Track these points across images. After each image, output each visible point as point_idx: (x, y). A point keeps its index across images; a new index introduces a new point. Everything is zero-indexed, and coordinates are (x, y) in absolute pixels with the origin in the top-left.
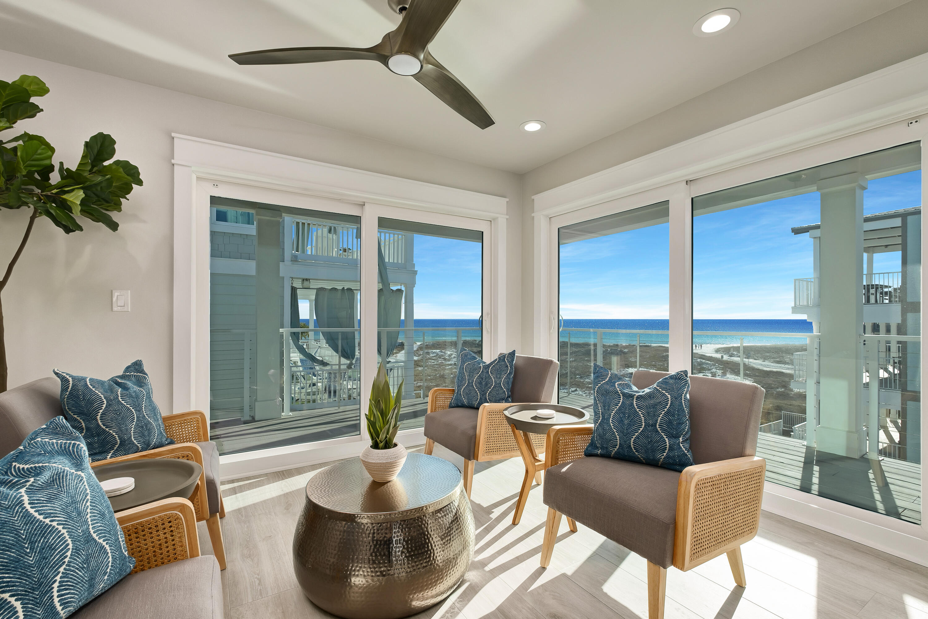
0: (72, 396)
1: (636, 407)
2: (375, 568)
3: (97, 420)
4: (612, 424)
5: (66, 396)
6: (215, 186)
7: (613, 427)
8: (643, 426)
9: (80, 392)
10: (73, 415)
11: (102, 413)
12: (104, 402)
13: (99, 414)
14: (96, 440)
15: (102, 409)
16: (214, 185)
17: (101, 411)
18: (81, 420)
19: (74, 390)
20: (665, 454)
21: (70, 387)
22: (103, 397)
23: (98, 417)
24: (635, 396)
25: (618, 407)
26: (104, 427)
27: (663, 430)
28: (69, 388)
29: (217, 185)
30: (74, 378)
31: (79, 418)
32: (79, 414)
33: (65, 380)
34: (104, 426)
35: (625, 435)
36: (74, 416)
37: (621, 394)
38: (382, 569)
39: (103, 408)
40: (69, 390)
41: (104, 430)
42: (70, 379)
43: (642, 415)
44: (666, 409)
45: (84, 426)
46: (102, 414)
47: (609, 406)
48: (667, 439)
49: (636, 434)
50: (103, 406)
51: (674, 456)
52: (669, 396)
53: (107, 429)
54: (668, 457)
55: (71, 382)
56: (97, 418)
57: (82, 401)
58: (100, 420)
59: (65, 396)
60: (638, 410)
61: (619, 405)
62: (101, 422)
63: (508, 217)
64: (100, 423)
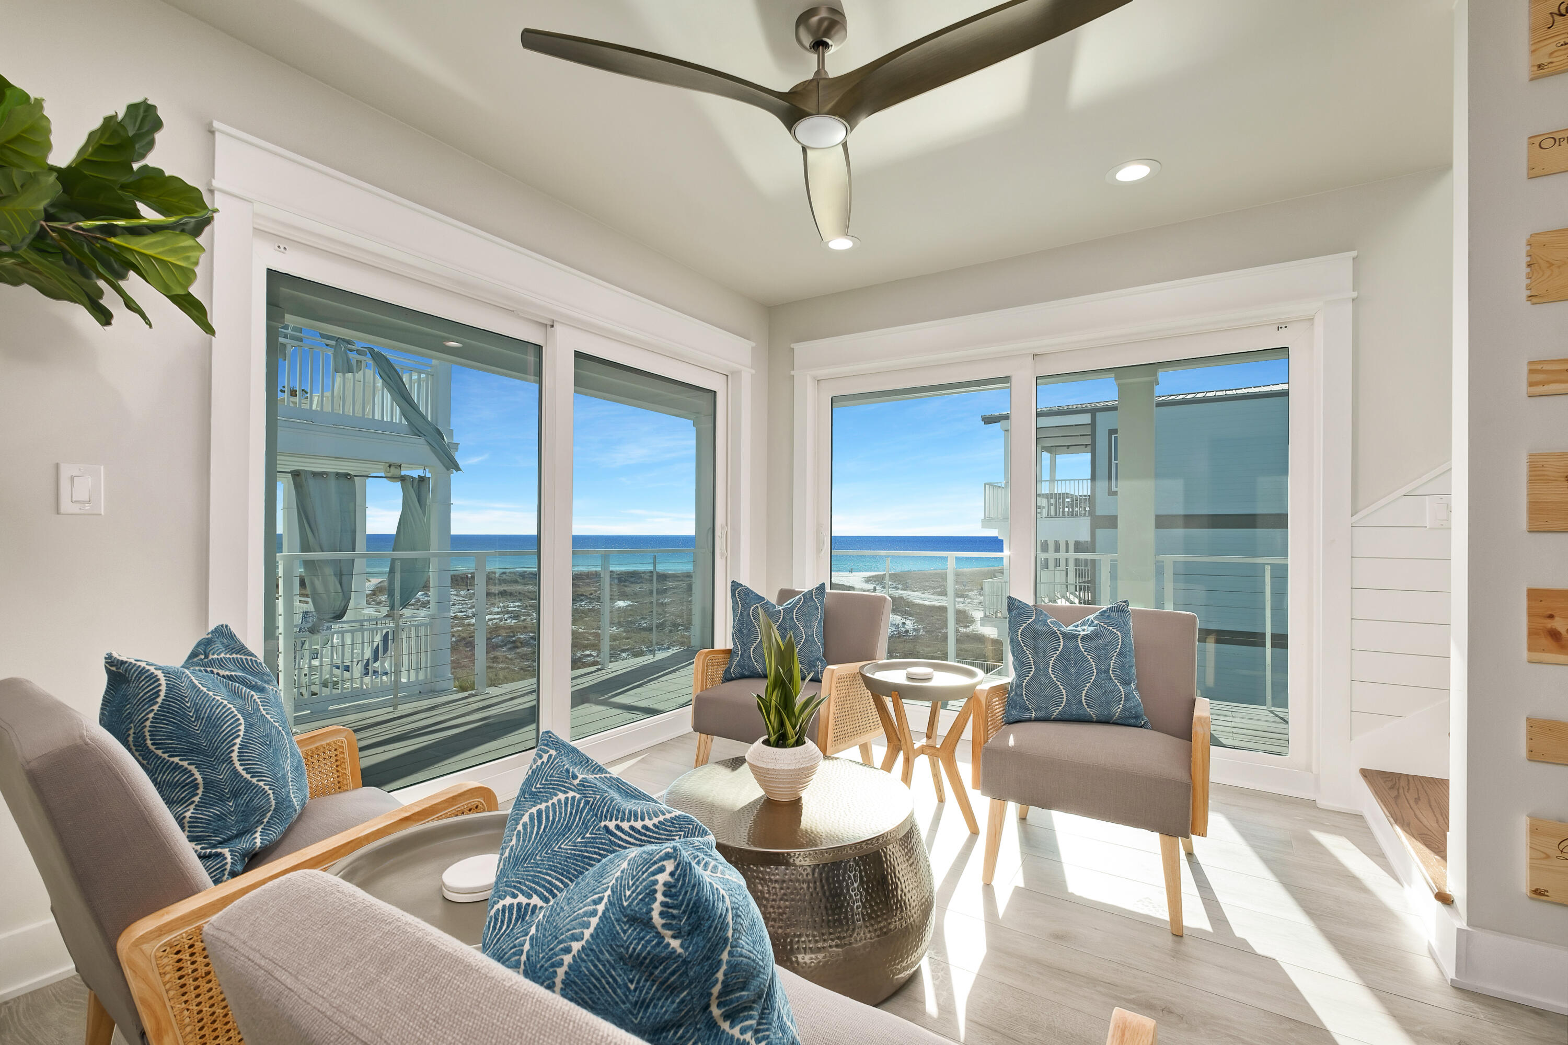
0: (168, 713)
1: (1083, 650)
2: (872, 925)
3: (231, 762)
4: (1053, 676)
5: (151, 715)
6: (282, 249)
7: (1055, 679)
8: (1095, 674)
9: (187, 702)
10: (169, 756)
11: (240, 744)
12: (238, 719)
13: (236, 748)
14: (231, 807)
15: (239, 736)
16: (279, 247)
17: (238, 741)
18: (192, 768)
19: (173, 698)
20: (1121, 706)
21: (162, 694)
22: (234, 709)
23: (235, 755)
24: (1080, 637)
25: (1058, 652)
26: (248, 776)
27: (1117, 676)
28: (159, 696)
29: (285, 249)
30: (167, 673)
31: (185, 764)
32: (183, 754)
33: (146, 677)
34: (248, 773)
35: (1075, 689)
36: (172, 759)
37: (1060, 636)
38: (882, 925)
39: (241, 733)
40: (160, 700)
41: (248, 782)
42: (159, 674)
43: (1091, 660)
44: (1118, 650)
45: (200, 780)
46: (242, 747)
47: (1044, 652)
48: (1121, 687)
49: (1088, 685)
50: (240, 730)
51: (1130, 708)
52: (1119, 634)
53: (254, 780)
54: (1124, 709)
55: (163, 681)
56: (231, 757)
57: (194, 722)
58: (239, 760)
59: (147, 714)
60: (1086, 653)
61: (1060, 649)
62: (241, 765)
63: (754, 372)
64: (240, 769)
